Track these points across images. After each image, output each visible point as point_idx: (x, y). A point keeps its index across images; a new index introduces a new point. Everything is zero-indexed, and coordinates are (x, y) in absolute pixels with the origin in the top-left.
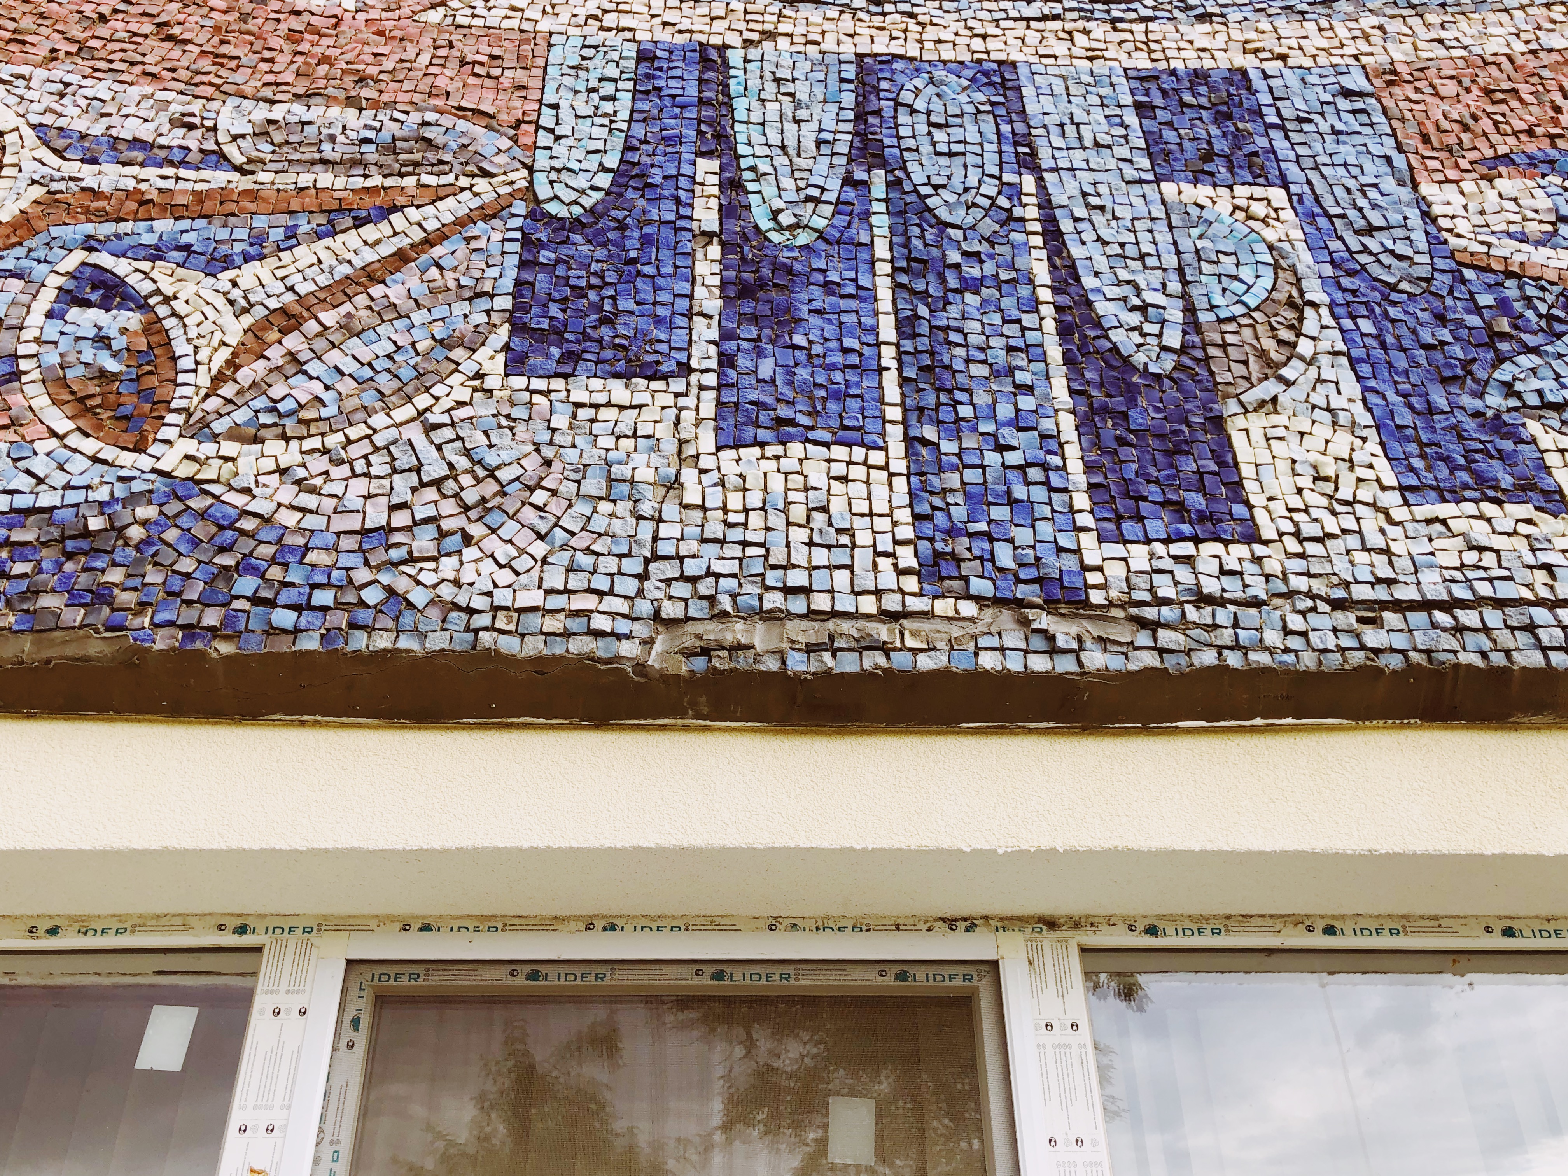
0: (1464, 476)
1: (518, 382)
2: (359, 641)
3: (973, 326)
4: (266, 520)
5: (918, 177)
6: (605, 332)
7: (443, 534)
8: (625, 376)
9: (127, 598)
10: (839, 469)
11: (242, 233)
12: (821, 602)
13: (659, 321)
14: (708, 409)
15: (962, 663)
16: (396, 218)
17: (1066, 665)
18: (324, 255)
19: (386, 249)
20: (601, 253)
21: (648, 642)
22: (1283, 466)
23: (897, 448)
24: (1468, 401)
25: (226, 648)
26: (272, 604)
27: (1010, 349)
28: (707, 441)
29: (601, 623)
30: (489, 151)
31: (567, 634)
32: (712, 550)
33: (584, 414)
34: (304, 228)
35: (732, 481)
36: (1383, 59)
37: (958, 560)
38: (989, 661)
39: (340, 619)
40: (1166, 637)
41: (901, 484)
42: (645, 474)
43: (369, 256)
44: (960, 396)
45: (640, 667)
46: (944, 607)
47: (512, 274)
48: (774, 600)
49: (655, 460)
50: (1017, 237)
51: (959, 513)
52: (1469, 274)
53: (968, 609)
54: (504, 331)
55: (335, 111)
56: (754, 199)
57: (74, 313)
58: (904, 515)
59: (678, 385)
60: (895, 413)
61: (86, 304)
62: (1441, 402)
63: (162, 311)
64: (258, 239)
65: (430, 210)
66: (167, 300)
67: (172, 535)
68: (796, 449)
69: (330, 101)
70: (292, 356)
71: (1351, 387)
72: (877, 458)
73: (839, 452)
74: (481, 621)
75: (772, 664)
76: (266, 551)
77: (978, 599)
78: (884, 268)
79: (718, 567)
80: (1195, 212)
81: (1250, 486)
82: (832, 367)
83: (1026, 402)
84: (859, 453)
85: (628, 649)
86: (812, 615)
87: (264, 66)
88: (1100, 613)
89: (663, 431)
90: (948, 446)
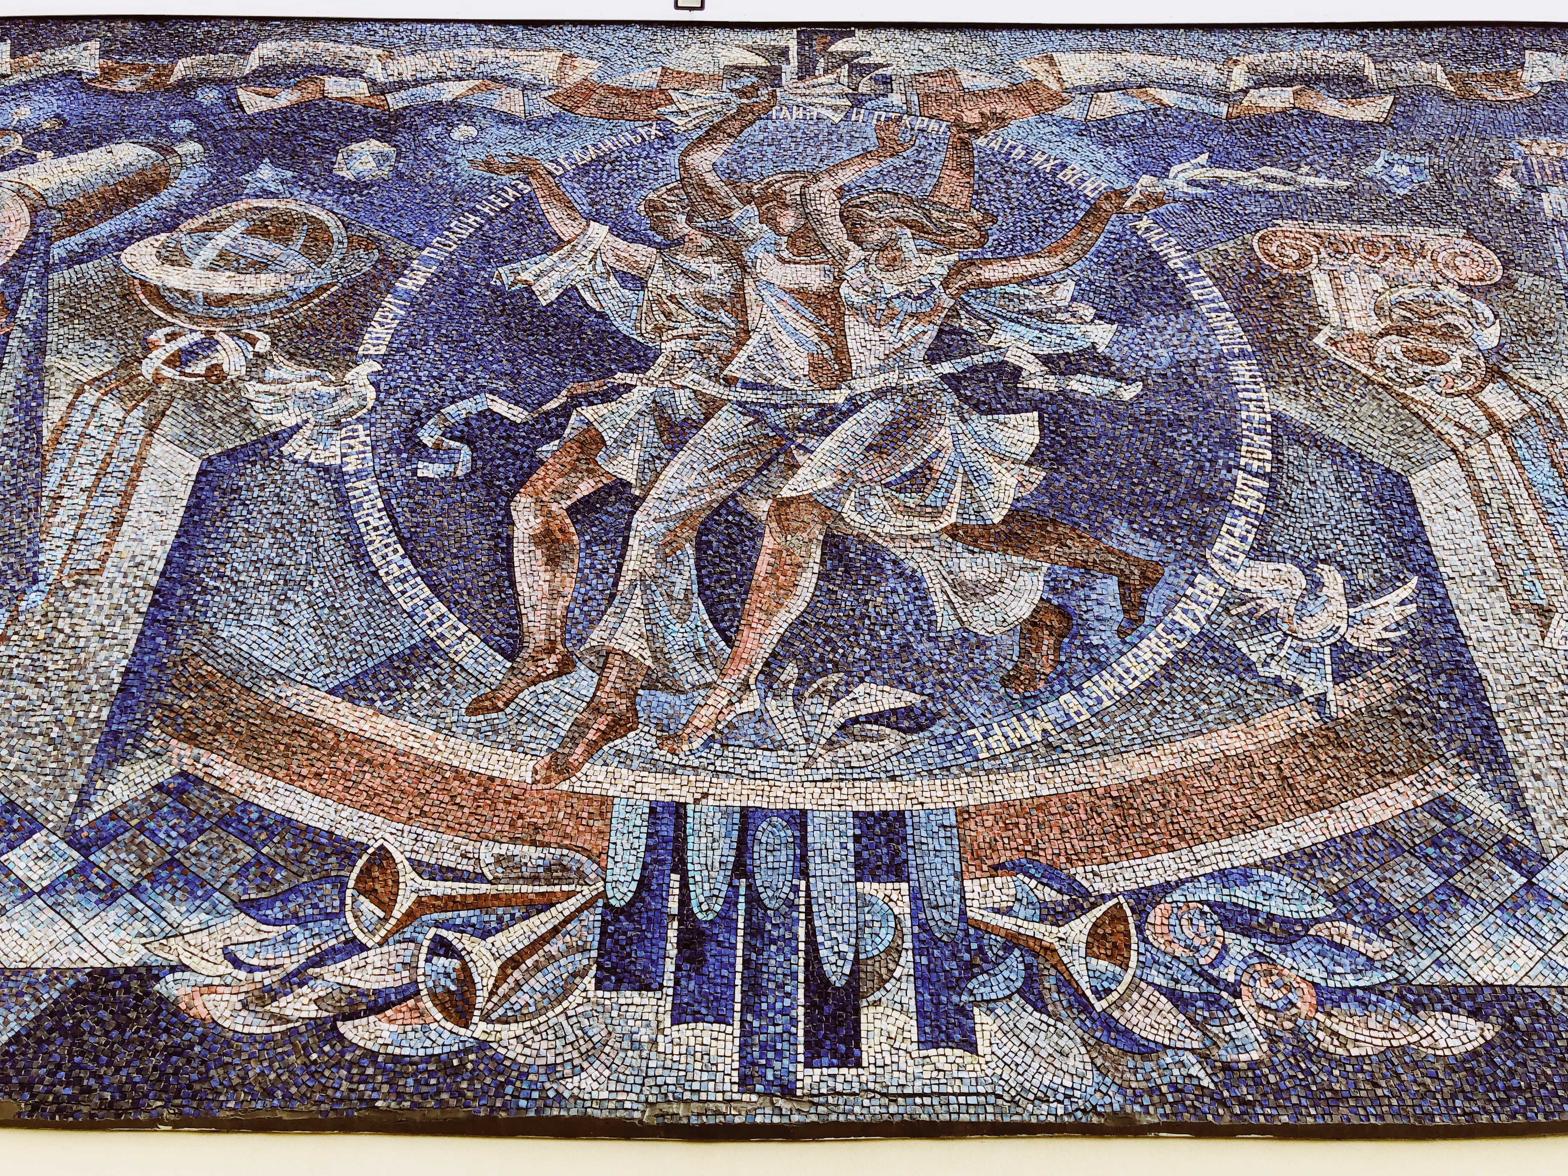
0: (943, 1036)
1: (600, 993)
2: (548, 1112)
3: (773, 962)
4: (514, 1061)
5: (758, 883)
6: (632, 967)
7: (574, 1067)
8: (640, 989)
9: (469, 1094)
10: (715, 1035)
11: (493, 917)
12: (703, 1096)
13: (653, 961)
14: (669, 1007)
15: (750, 1120)
16: (553, 909)
17: (785, 1120)
18: (526, 929)
19: (550, 926)
20: (631, 926)
21: (644, 1112)
22: (877, 1031)
23: (737, 1024)
24: (955, 999)
25: (504, 1114)
26: (518, 1097)
27: (784, 975)
28: (668, 1022)
29: (628, 1105)
30: (588, 871)
31: (616, 1109)
32: (666, 1072)
33: (624, 1008)
34: (518, 915)
35: (676, 1041)
36: (965, 803)
37: (753, 1077)
38: (759, 1119)
39: (541, 1103)
40: (822, 1109)
41: (737, 1042)
42: (645, 1039)
43: (543, 930)
44: (763, 999)
45: (641, 1121)
46: (746, 1097)
47: (597, 938)
48: (687, 1096)
49: (649, 1032)
50: (795, 914)
51: (756, 1054)
52: (972, 931)
53: (754, 1098)
54: (594, 967)
55: (526, 848)
56: (693, 895)
57: (435, 959)
58: (736, 1057)
59: (658, 995)
60: (738, 1007)
61: (439, 955)
62: (944, 999)
63: (467, 958)
64: (500, 920)
65: (565, 904)
66: (469, 953)
67: (482, 1067)
68: (700, 1025)
69: (523, 842)
70: (517, 982)
71: (912, 993)
72: (729, 1029)
73: (716, 1026)
74: (588, 1104)
75: (685, 1121)
76: (514, 1074)
77: (759, 1094)
78: (741, 932)
79: (670, 1080)
80: (868, 898)
81: (863, 1041)
82: (716, 985)
83: (787, 1002)
84: (723, 1026)
85: (637, 1115)
86: (700, 1101)
87: (496, 820)
88: (800, 1099)
89: (652, 1017)
90: (756, 1024)
